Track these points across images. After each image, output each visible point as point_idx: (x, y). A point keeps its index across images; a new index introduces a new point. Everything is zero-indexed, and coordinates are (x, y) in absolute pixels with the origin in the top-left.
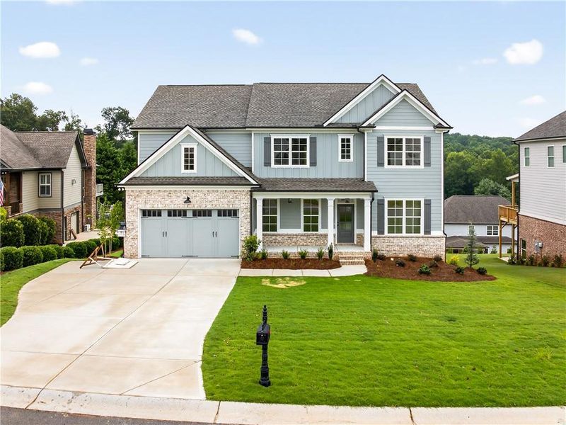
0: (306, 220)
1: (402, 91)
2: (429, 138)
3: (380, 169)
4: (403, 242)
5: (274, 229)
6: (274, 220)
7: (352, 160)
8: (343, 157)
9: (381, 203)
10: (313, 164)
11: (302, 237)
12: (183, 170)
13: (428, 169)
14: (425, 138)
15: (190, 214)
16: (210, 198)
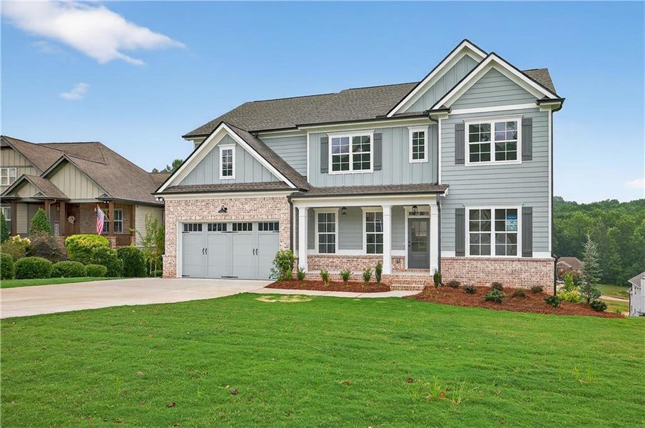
0: (370, 239)
1: (488, 56)
2: (530, 120)
3: (460, 167)
4: (491, 267)
5: (332, 249)
6: (332, 238)
7: (426, 159)
8: (415, 157)
9: (460, 214)
10: (378, 167)
11: (364, 260)
12: (222, 177)
13: (528, 163)
14: (524, 120)
15: (230, 228)
16: (247, 207)
